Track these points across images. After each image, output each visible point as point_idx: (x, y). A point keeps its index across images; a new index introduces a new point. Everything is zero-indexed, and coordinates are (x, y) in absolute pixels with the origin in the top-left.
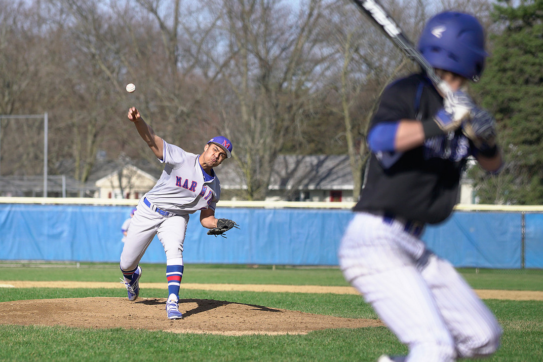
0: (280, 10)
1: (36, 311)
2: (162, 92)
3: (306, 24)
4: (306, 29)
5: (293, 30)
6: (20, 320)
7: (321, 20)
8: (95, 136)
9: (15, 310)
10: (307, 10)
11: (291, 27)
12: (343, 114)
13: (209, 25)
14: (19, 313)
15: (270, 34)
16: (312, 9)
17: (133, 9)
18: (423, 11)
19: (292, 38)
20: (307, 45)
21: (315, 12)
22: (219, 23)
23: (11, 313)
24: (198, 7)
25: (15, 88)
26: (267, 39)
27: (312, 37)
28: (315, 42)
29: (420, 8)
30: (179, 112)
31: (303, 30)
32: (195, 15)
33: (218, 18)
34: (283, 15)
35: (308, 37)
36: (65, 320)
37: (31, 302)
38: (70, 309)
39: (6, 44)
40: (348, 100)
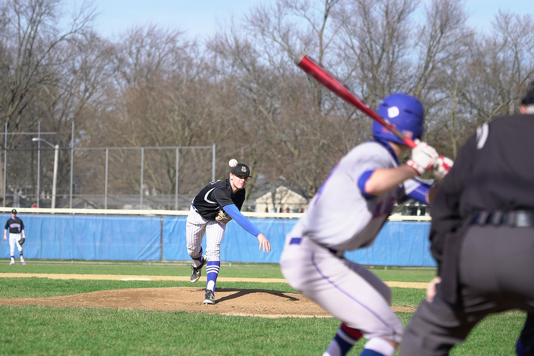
0: (402, 63)
1: (128, 298)
2: (307, 128)
3: (423, 75)
4: (423, 79)
5: (412, 80)
6: (114, 304)
7: (435, 72)
8: (255, 163)
9: (113, 296)
10: (423, 63)
11: (411, 77)
12: (452, 146)
13: (347, 75)
14: (115, 299)
15: (394, 83)
16: (428, 63)
17: (286, 63)
18: (519, 64)
19: (412, 86)
20: (424, 91)
21: (431, 66)
22: (354, 74)
23: (108, 299)
24: (337, 61)
25: (193, 125)
26: (392, 86)
27: (428, 85)
28: (430, 89)
29: (516, 63)
30: (321, 144)
31: (420, 79)
32: (334, 67)
33: (353, 70)
34: (405, 67)
35: (424, 85)
36: (149, 305)
37: (126, 290)
38: (155, 296)
39: (186, 90)
40: (455, 136)
